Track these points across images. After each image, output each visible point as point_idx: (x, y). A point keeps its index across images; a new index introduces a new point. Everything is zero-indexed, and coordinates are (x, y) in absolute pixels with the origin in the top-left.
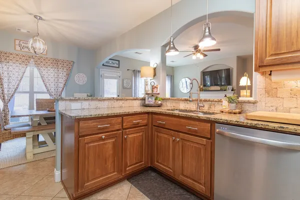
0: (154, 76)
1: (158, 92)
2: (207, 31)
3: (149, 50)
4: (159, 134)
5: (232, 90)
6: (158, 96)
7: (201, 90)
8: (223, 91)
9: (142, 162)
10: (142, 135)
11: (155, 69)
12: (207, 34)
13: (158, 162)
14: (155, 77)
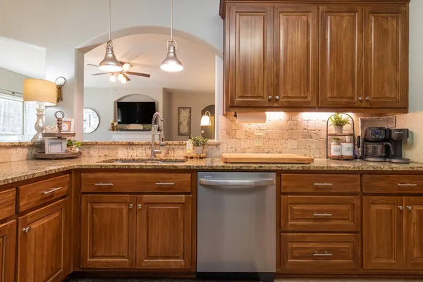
0: (58, 101)
1: (72, 132)
2: (172, 51)
3: (43, 50)
4: (96, 206)
5: (158, 130)
6: (72, 139)
7: (113, 129)
8: (146, 130)
9: (59, 269)
10: (59, 217)
11: (60, 88)
12: (172, 55)
13: (93, 256)
14: (60, 103)
